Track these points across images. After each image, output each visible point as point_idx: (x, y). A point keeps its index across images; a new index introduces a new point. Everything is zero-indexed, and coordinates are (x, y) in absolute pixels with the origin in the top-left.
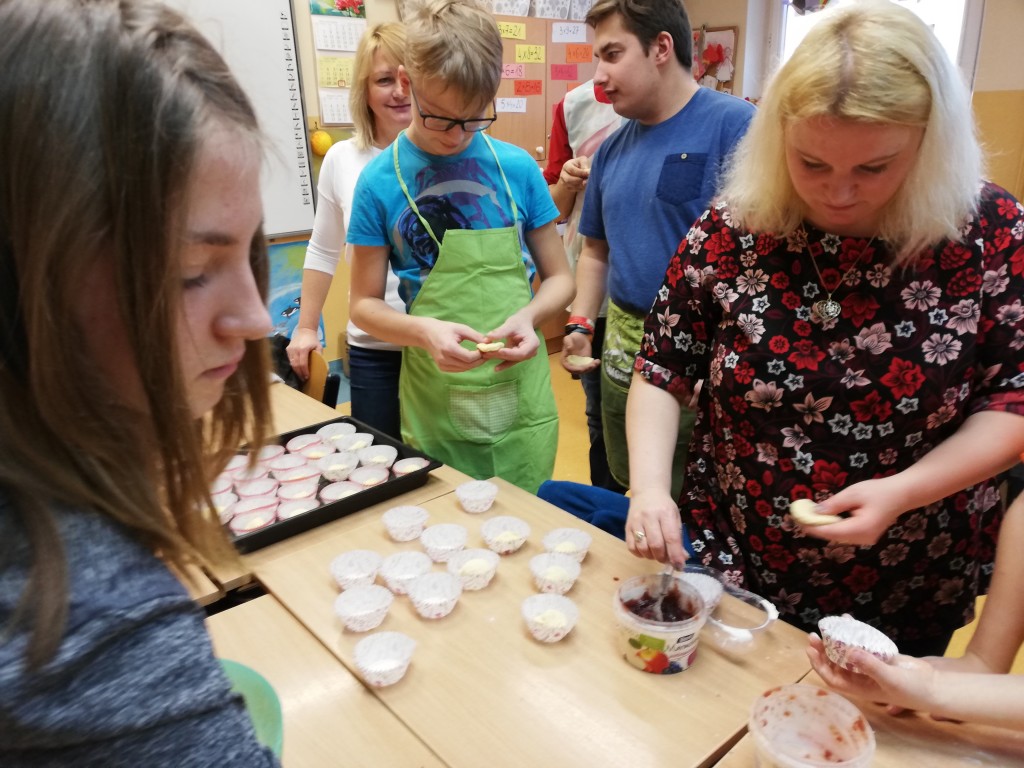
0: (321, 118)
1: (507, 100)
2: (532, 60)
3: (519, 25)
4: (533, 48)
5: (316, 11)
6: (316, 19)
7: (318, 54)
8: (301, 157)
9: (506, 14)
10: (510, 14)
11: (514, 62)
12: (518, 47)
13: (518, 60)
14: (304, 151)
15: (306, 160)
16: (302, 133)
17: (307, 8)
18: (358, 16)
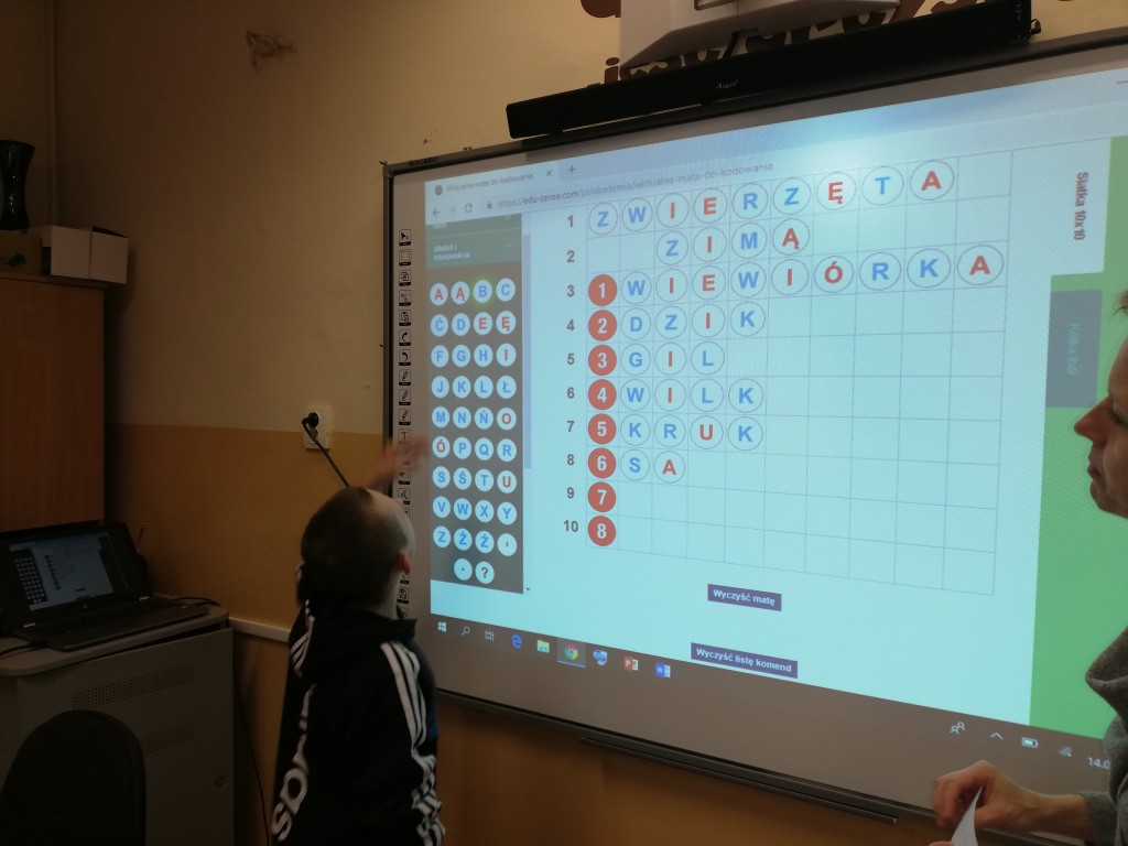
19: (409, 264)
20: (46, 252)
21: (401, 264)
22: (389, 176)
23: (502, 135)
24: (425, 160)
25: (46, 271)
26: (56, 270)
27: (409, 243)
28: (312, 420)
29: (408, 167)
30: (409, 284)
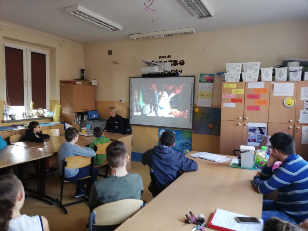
0: (197, 105)
1: (227, 104)
2: (238, 93)
3: (233, 84)
4: (239, 90)
5: (200, 81)
6: (200, 83)
7: (199, 91)
8: (191, 112)
9: (230, 81)
10: (232, 81)
11: (231, 93)
12: (232, 90)
13: (232, 93)
14: (192, 112)
15: (192, 113)
16: (192, 108)
17: (199, 81)
18: (211, 82)
19: (132, 86)
20: (91, 83)
22: (130, 78)
23: (141, 76)
25: (91, 84)
26: (92, 84)
27: (132, 84)
28: (121, 100)
29: (132, 77)
30: (132, 88)
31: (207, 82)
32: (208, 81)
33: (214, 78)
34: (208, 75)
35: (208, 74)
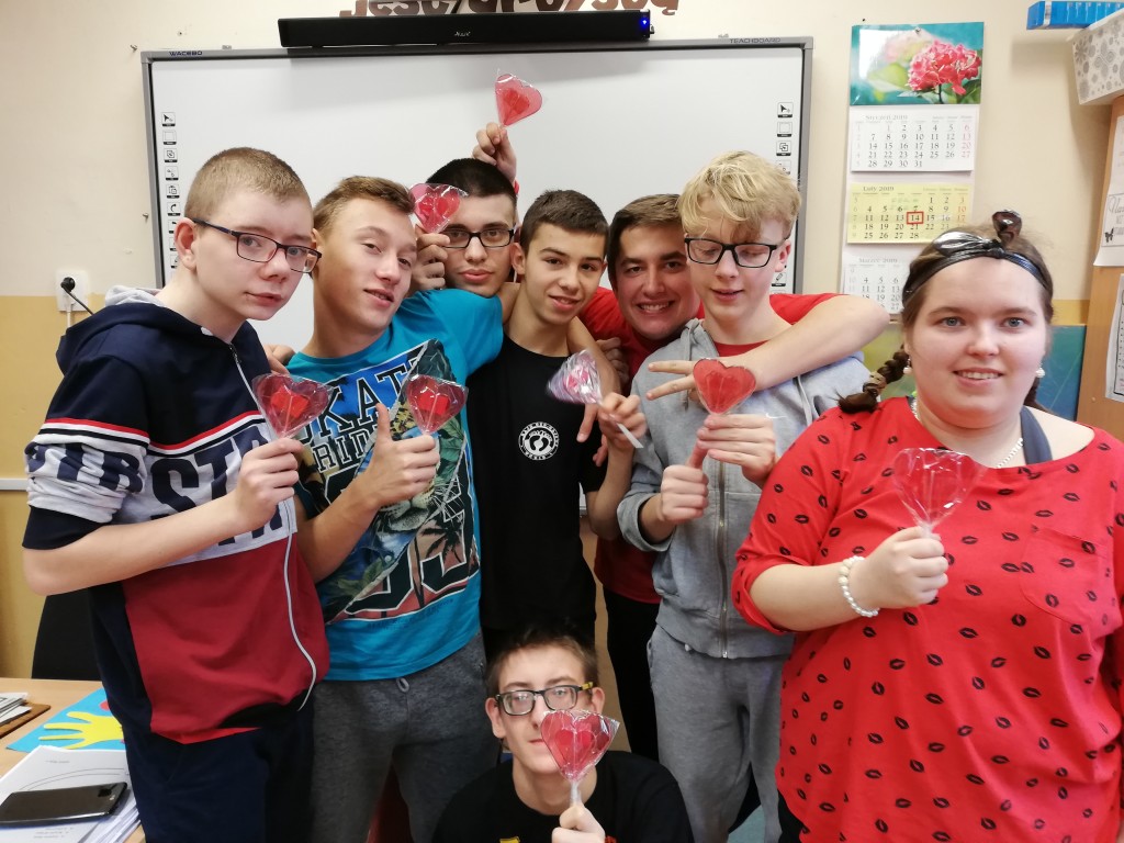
5: (861, 97)
6: (859, 112)
7: (851, 179)
17: (844, 95)
18: (960, 100)
19: (174, 143)
21: (165, 143)
22: (147, 61)
23: (274, 42)
24: (189, 53)
27: (173, 125)
28: (69, 285)
29: (169, 56)
30: (175, 161)
31: (920, 101)
32: (928, 88)
33: (979, 62)
34: (926, 36)
35: (931, 28)
